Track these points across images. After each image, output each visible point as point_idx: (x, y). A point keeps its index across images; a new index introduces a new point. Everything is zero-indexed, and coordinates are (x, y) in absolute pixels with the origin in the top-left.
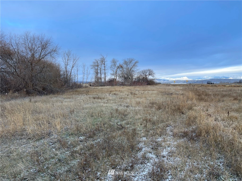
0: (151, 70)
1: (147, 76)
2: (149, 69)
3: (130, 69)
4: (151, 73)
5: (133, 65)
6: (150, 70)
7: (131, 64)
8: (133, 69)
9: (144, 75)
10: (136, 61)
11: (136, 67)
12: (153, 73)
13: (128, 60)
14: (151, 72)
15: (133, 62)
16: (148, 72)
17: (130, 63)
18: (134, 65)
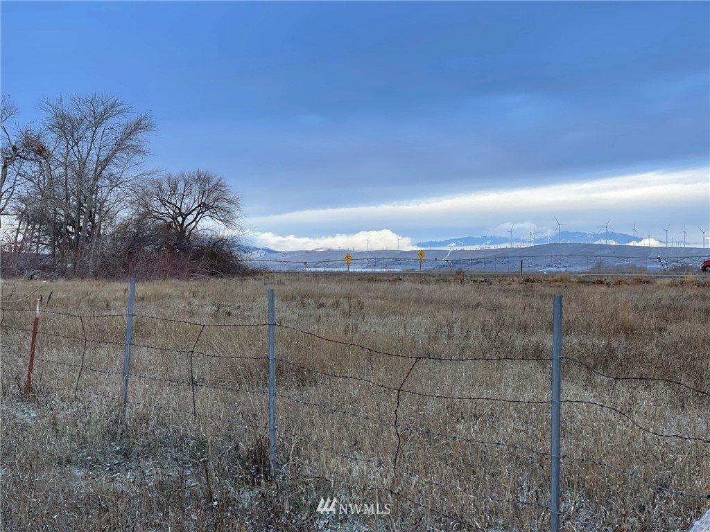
0: (216, 179)
1: (190, 218)
2: (203, 170)
3: (91, 165)
4: (213, 195)
5: (111, 139)
6: (207, 179)
7: (98, 136)
8: (112, 169)
9: (163, 210)
10: (132, 117)
11: (138, 158)
12: (229, 201)
13: (84, 108)
14: (211, 191)
15: (116, 123)
16: (196, 188)
17: (97, 125)
18: (120, 146)
